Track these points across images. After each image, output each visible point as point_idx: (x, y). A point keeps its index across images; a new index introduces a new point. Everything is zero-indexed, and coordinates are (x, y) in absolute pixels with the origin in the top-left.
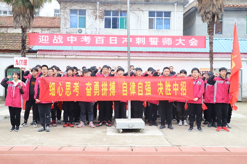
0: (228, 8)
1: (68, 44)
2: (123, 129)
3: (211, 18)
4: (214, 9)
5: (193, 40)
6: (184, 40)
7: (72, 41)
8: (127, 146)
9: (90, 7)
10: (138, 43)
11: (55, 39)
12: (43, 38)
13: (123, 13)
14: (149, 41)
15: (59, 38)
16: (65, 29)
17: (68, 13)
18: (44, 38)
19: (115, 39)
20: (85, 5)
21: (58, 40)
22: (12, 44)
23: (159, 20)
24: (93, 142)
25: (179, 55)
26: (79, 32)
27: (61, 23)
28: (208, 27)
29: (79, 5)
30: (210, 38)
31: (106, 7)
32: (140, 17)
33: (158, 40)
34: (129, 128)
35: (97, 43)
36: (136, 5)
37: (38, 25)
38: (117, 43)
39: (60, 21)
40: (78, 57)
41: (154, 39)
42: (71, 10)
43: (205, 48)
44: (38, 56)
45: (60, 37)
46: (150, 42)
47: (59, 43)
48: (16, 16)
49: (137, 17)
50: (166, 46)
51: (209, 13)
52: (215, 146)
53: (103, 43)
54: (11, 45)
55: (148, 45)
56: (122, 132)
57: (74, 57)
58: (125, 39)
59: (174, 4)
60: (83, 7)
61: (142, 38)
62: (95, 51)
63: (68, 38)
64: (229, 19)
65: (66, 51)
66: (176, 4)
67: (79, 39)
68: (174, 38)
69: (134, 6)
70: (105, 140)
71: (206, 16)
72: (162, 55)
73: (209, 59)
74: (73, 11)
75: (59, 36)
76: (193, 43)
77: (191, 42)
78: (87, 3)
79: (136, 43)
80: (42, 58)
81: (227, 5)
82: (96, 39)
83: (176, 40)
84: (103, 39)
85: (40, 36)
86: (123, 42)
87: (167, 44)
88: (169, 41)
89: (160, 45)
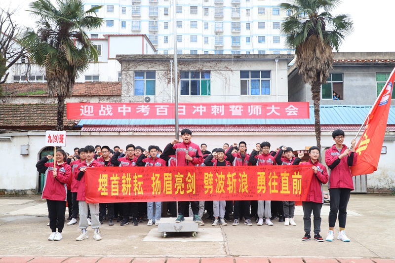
0: (349, 64)
1: (120, 116)
2: (167, 233)
3: (315, 77)
4: (318, 65)
5: (292, 108)
6: (279, 108)
7: (124, 112)
8: (162, 256)
9: (161, 68)
10: (214, 114)
11: (102, 110)
12: (85, 108)
13: (205, 74)
14: (230, 110)
15: (108, 109)
16: (127, 97)
17: (131, 75)
18: (87, 109)
19: (182, 108)
20: (154, 64)
21: (106, 111)
22: (52, 118)
23: (254, 82)
24: (118, 250)
25: (275, 129)
26: (146, 101)
27: (123, 90)
28: (312, 89)
29: (146, 65)
30: (315, 104)
31: (183, 66)
32: (228, 78)
33: (242, 108)
34: (175, 231)
35: (158, 114)
36: (222, 63)
37: (95, 93)
38: (186, 113)
39: (121, 87)
40: (136, 134)
41: (237, 107)
42: (135, 72)
43: (309, 118)
44: (82, 134)
45: (109, 107)
46: (231, 112)
47: (107, 115)
48: (50, 80)
49: (224, 80)
50: (254, 116)
51: (311, 69)
52: (289, 257)
53: (166, 114)
54: (51, 120)
55: (228, 115)
56: (167, 237)
57: (130, 133)
58: (196, 109)
59: (274, 60)
60: (152, 67)
61: (221, 107)
62: (159, 126)
63: (119, 108)
64: (352, 78)
65: (121, 126)
66: (277, 61)
67: (134, 110)
68: (265, 106)
69: (220, 64)
70: (135, 247)
71: (307, 74)
72: (251, 129)
73: (315, 133)
74: (138, 74)
75: (107, 106)
76: (291, 112)
77: (288, 110)
78: (157, 62)
79: (212, 113)
80: (88, 136)
81: (349, 60)
82: (158, 109)
83: (267, 108)
84: (166, 109)
85: (82, 106)
86: (194, 113)
87: (255, 113)
88: (258, 110)
89: (245, 115)
